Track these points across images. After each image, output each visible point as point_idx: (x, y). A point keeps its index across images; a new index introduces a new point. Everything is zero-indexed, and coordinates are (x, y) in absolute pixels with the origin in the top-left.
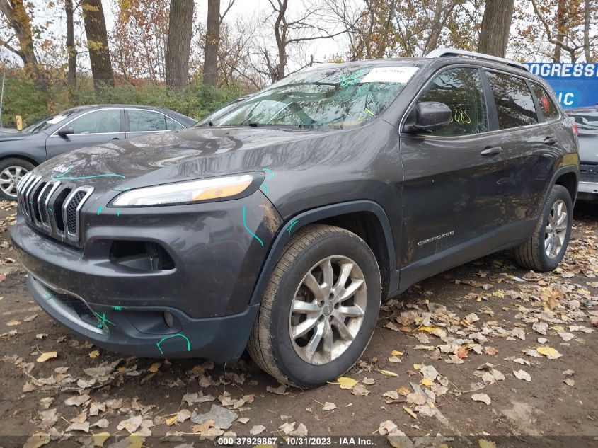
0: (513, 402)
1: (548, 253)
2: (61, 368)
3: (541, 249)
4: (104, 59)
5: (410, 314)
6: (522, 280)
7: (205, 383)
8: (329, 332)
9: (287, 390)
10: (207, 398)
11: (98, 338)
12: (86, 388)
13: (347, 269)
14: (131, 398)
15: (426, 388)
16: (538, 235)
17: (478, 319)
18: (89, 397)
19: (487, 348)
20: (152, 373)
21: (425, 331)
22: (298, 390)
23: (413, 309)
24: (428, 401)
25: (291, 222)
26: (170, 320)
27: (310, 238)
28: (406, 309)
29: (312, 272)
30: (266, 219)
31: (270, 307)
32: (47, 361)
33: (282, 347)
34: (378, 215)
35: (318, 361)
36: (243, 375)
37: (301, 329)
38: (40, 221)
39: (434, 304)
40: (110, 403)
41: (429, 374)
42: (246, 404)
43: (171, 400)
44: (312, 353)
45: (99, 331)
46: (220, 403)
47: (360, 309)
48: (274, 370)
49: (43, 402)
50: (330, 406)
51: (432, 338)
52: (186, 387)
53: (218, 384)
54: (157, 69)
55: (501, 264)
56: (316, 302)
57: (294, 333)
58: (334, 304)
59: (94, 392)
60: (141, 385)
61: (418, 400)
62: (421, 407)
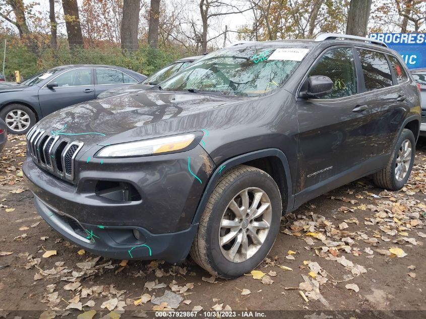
0: (373, 290)
1: (397, 177)
2: (59, 262)
3: (393, 174)
4: (76, 28)
5: (300, 223)
6: (378, 197)
7: (159, 274)
8: (246, 240)
9: (217, 279)
10: (162, 286)
11: (87, 246)
12: (78, 278)
13: (258, 196)
14: (109, 284)
15: (312, 279)
16: (390, 165)
17: (348, 227)
18: (80, 284)
19: (354, 249)
20: (122, 267)
21: (311, 236)
22: (224, 280)
23: (302, 219)
24: (314, 288)
25: (221, 166)
26: (137, 235)
27: (234, 176)
28: (297, 219)
29: (235, 200)
30: (204, 165)
31: (206, 225)
32: (50, 257)
33: (214, 252)
34: (281, 159)
35: (238, 260)
36: (185, 269)
37: (226, 239)
38: (45, 163)
39: (316, 215)
40: (95, 288)
41: (315, 268)
42: (189, 290)
43: (136, 287)
44: (234, 255)
45: (88, 241)
46: (171, 289)
47: (267, 223)
48: (208, 268)
49: (48, 288)
50: (246, 292)
51: (316, 241)
52: (146, 277)
53: (168, 275)
54: (114, 34)
55: (363, 184)
56: (237, 220)
57: (222, 242)
58: (249, 221)
59: (84, 280)
60: (115, 275)
61: (307, 287)
62: (310, 292)
